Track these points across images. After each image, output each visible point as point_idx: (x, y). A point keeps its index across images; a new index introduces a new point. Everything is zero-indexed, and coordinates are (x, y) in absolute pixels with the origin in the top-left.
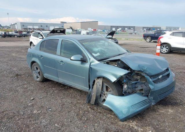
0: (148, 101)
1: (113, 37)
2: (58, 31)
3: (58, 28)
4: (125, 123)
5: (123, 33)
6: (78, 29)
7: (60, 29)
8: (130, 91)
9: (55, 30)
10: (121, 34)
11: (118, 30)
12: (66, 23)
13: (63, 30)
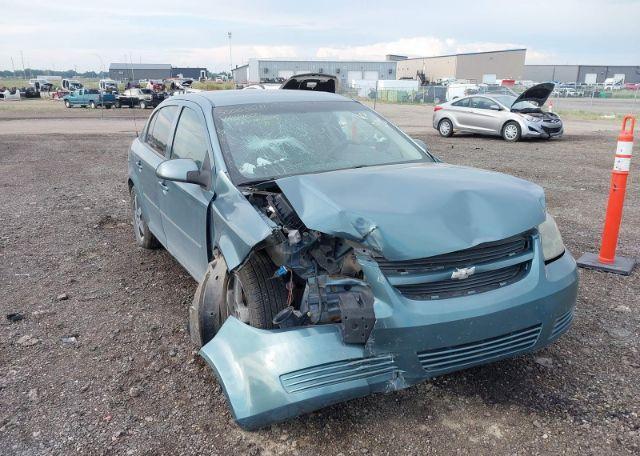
0: (362, 367)
1: (542, 108)
2: (309, 84)
3: (308, 75)
4: (253, 438)
5: (630, 93)
6: (444, 79)
7: (315, 78)
8: (315, 316)
9: (298, 79)
10: (617, 97)
11: (609, 80)
12: (405, 58)
13: (326, 80)
